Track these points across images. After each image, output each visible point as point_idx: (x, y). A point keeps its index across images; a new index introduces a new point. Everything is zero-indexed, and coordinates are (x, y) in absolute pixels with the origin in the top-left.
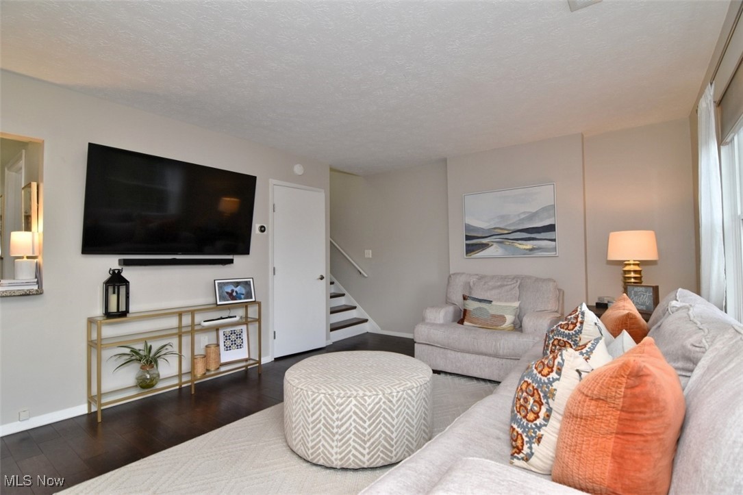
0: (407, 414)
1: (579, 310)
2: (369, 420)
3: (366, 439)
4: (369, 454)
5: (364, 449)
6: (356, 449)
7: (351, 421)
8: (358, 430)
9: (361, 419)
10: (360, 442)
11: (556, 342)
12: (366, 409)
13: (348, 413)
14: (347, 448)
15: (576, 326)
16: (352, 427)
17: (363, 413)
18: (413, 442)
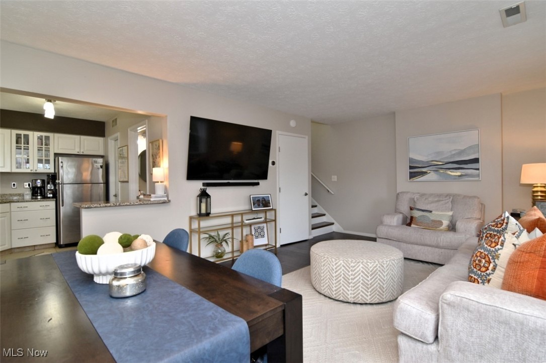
0: (392, 274)
1: (503, 216)
2: (371, 276)
3: (369, 287)
4: (370, 295)
5: (368, 292)
6: (363, 292)
7: (360, 276)
8: (364, 282)
9: (366, 275)
10: (365, 288)
11: (488, 235)
12: (369, 270)
13: (358, 271)
14: (357, 291)
15: (503, 225)
16: (360, 280)
17: (367, 272)
18: (395, 291)
